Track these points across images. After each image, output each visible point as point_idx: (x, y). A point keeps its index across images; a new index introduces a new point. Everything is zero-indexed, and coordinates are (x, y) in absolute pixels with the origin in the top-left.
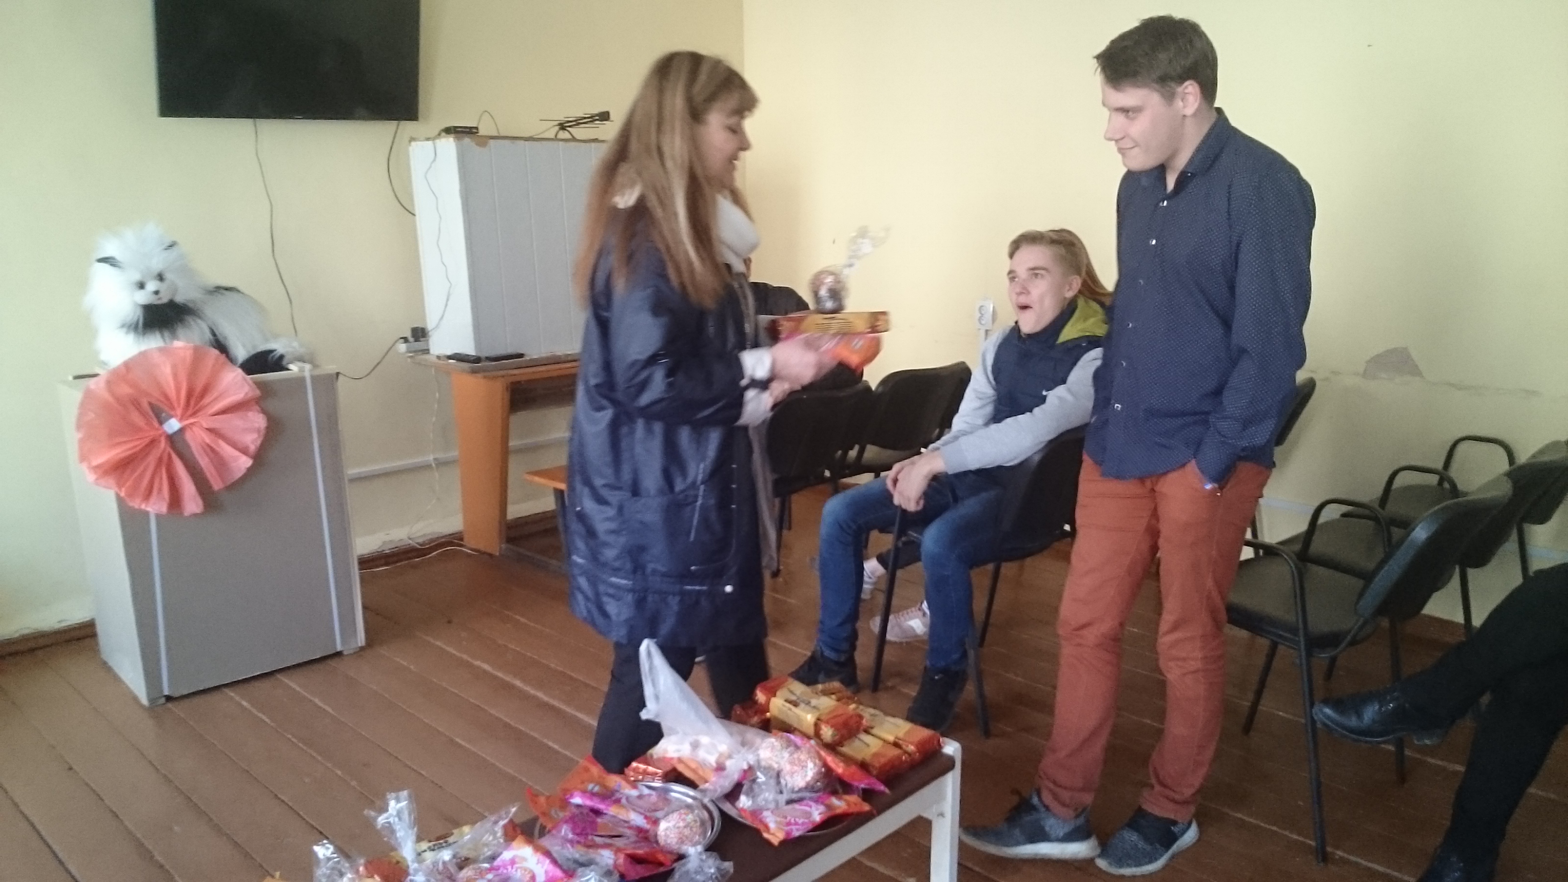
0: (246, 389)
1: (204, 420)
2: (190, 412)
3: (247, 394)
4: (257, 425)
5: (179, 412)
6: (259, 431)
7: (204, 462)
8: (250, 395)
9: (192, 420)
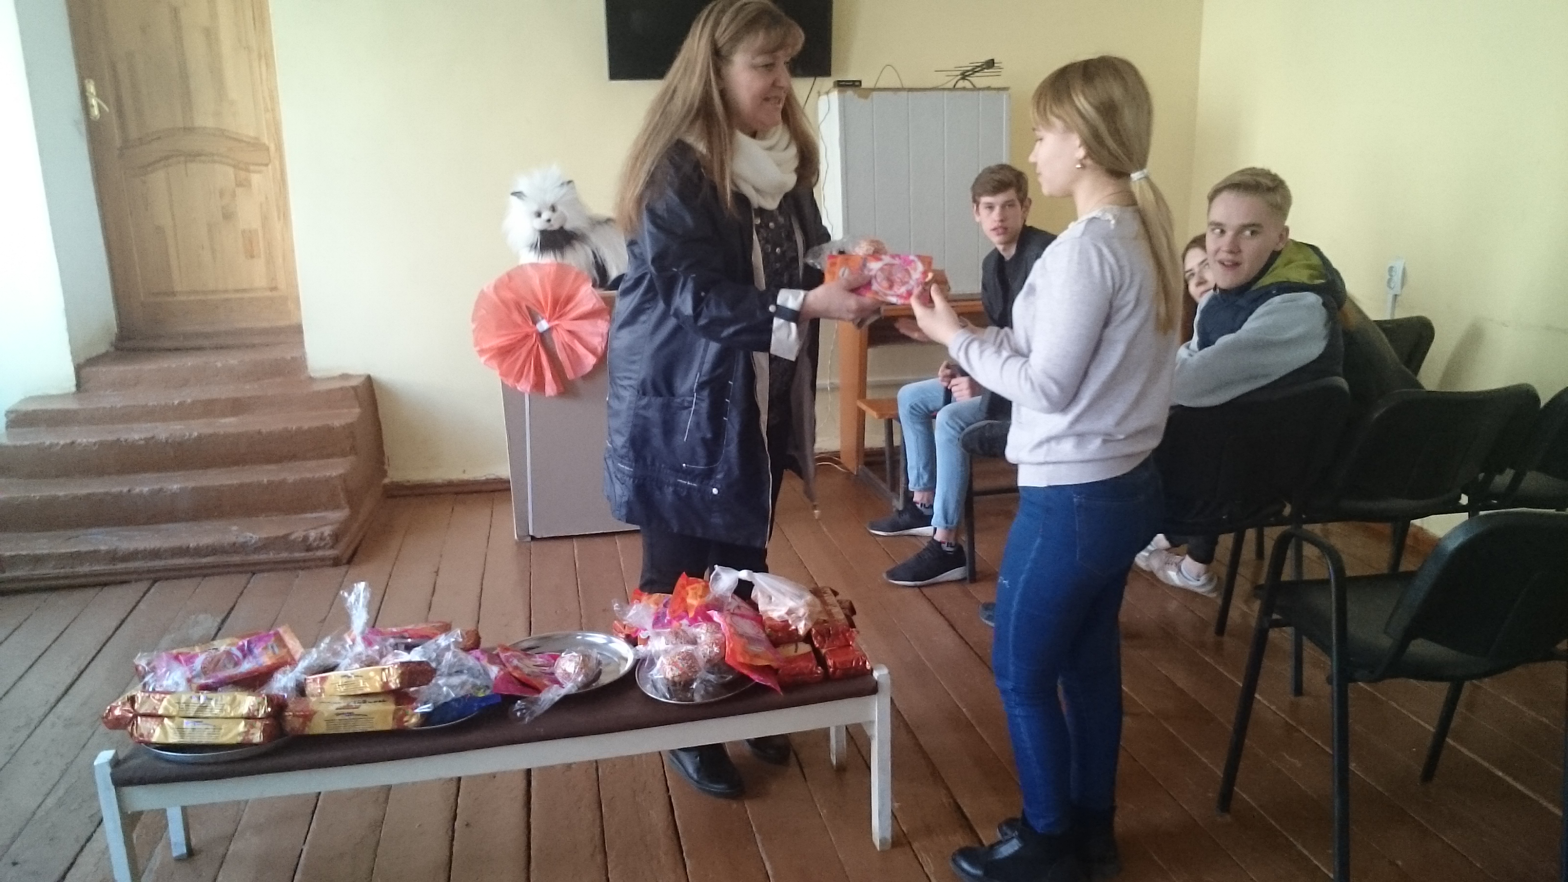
0: (594, 300)
1: (566, 324)
2: (556, 315)
3: (595, 305)
4: (600, 330)
5: (547, 315)
6: (602, 336)
7: (562, 356)
8: (597, 306)
9: (556, 322)
